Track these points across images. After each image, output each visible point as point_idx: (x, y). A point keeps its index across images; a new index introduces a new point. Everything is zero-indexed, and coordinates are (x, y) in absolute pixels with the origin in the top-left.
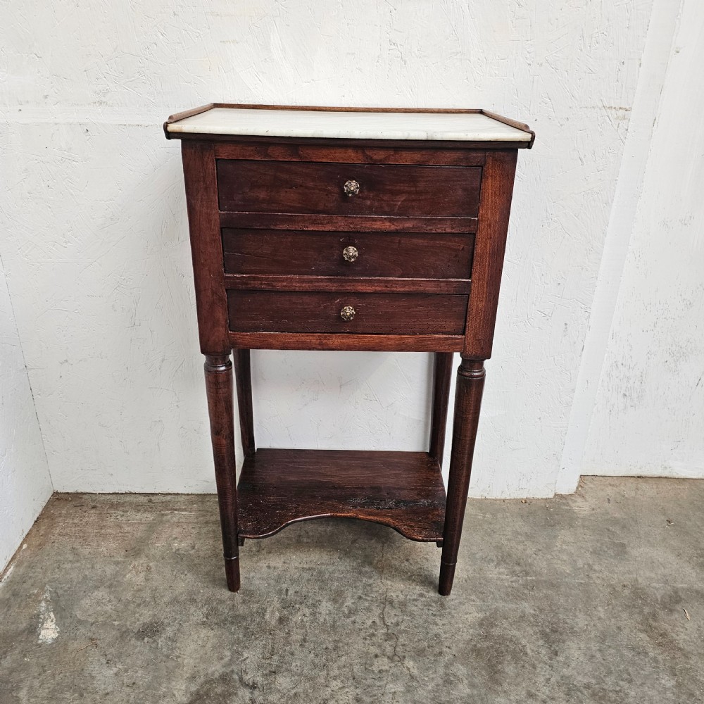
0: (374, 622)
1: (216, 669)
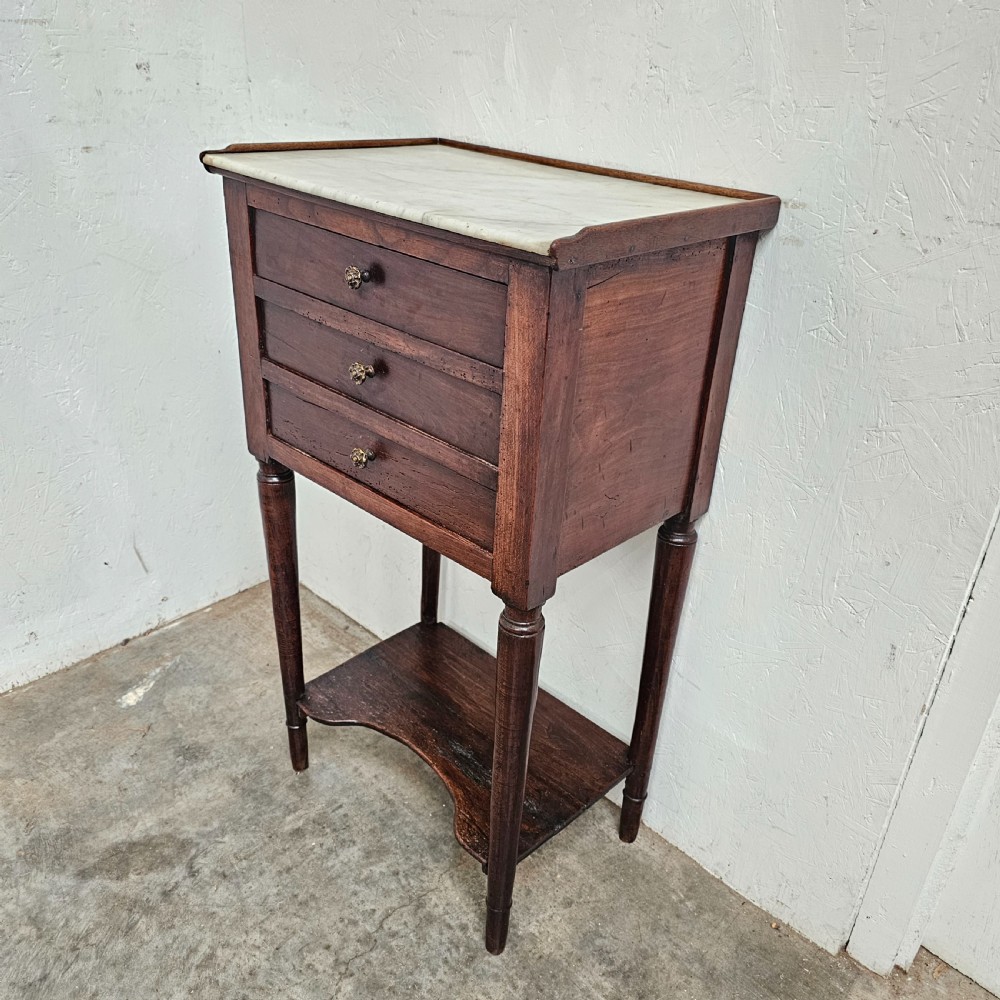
0: (374, 910)
1: (190, 830)
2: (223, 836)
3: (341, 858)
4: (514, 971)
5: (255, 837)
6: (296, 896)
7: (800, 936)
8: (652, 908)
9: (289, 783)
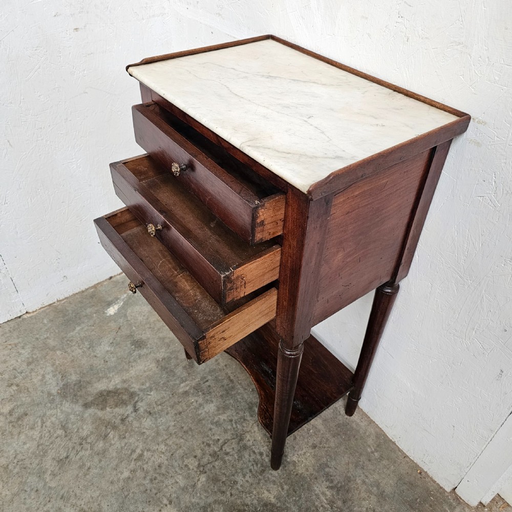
0: (219, 440)
1: (135, 387)
2: (151, 391)
3: (205, 409)
4: (283, 480)
5: (166, 394)
6: (182, 428)
7: (431, 478)
8: (357, 454)
9: (184, 365)
